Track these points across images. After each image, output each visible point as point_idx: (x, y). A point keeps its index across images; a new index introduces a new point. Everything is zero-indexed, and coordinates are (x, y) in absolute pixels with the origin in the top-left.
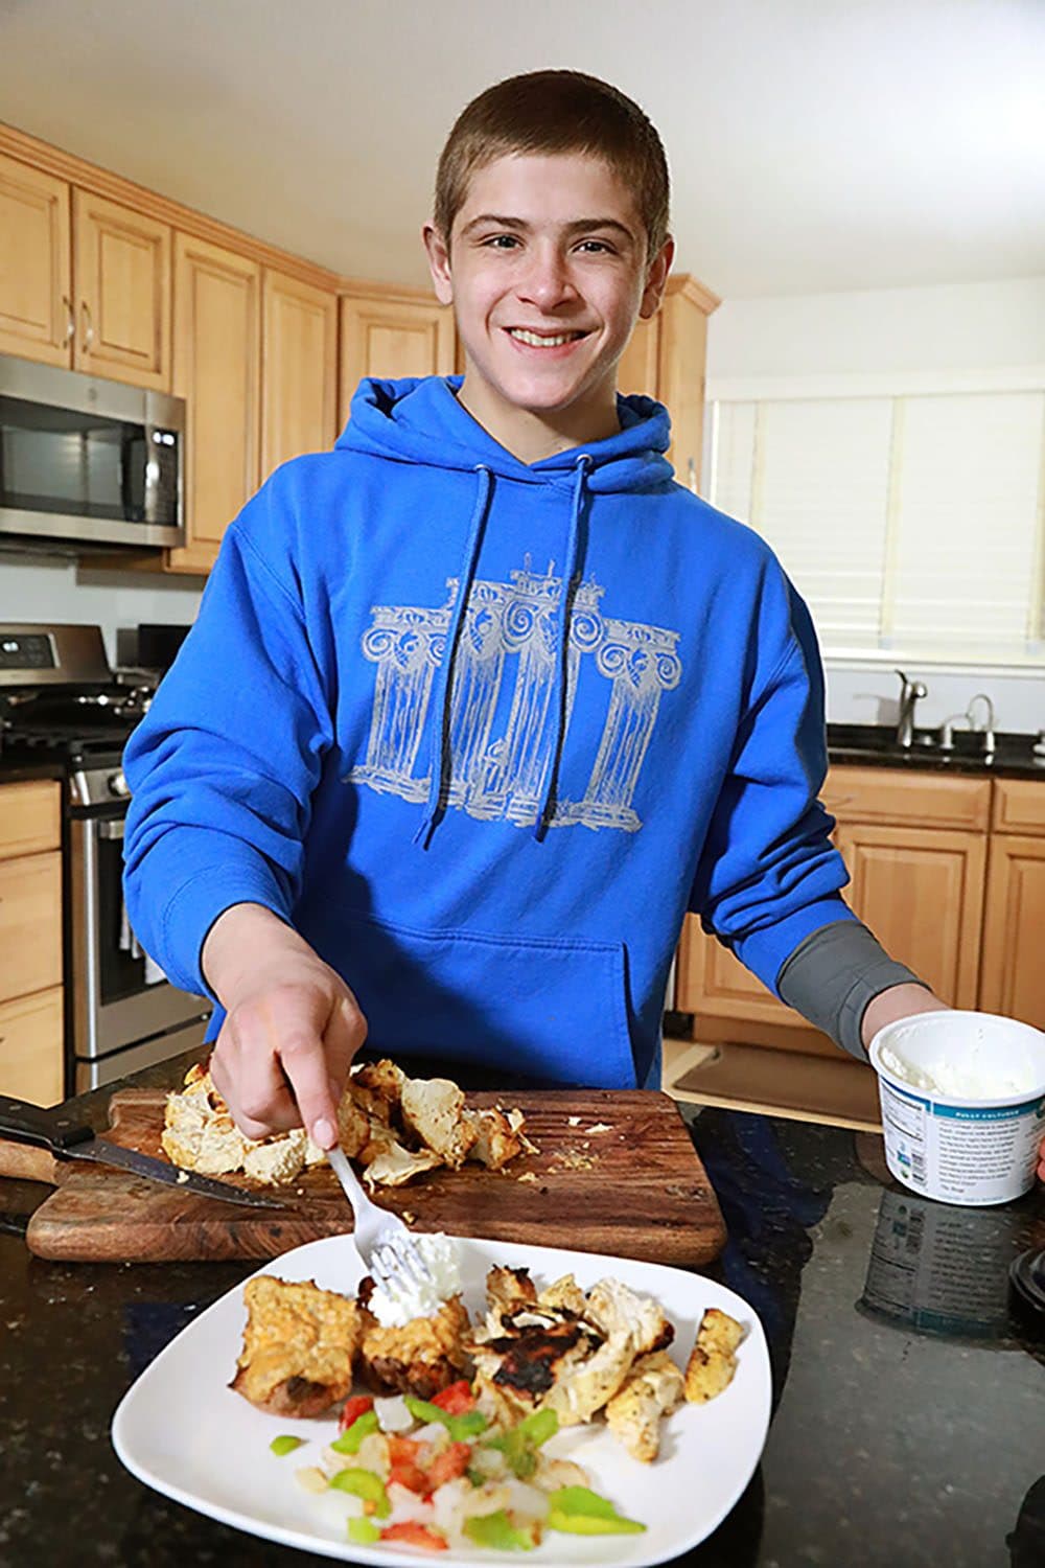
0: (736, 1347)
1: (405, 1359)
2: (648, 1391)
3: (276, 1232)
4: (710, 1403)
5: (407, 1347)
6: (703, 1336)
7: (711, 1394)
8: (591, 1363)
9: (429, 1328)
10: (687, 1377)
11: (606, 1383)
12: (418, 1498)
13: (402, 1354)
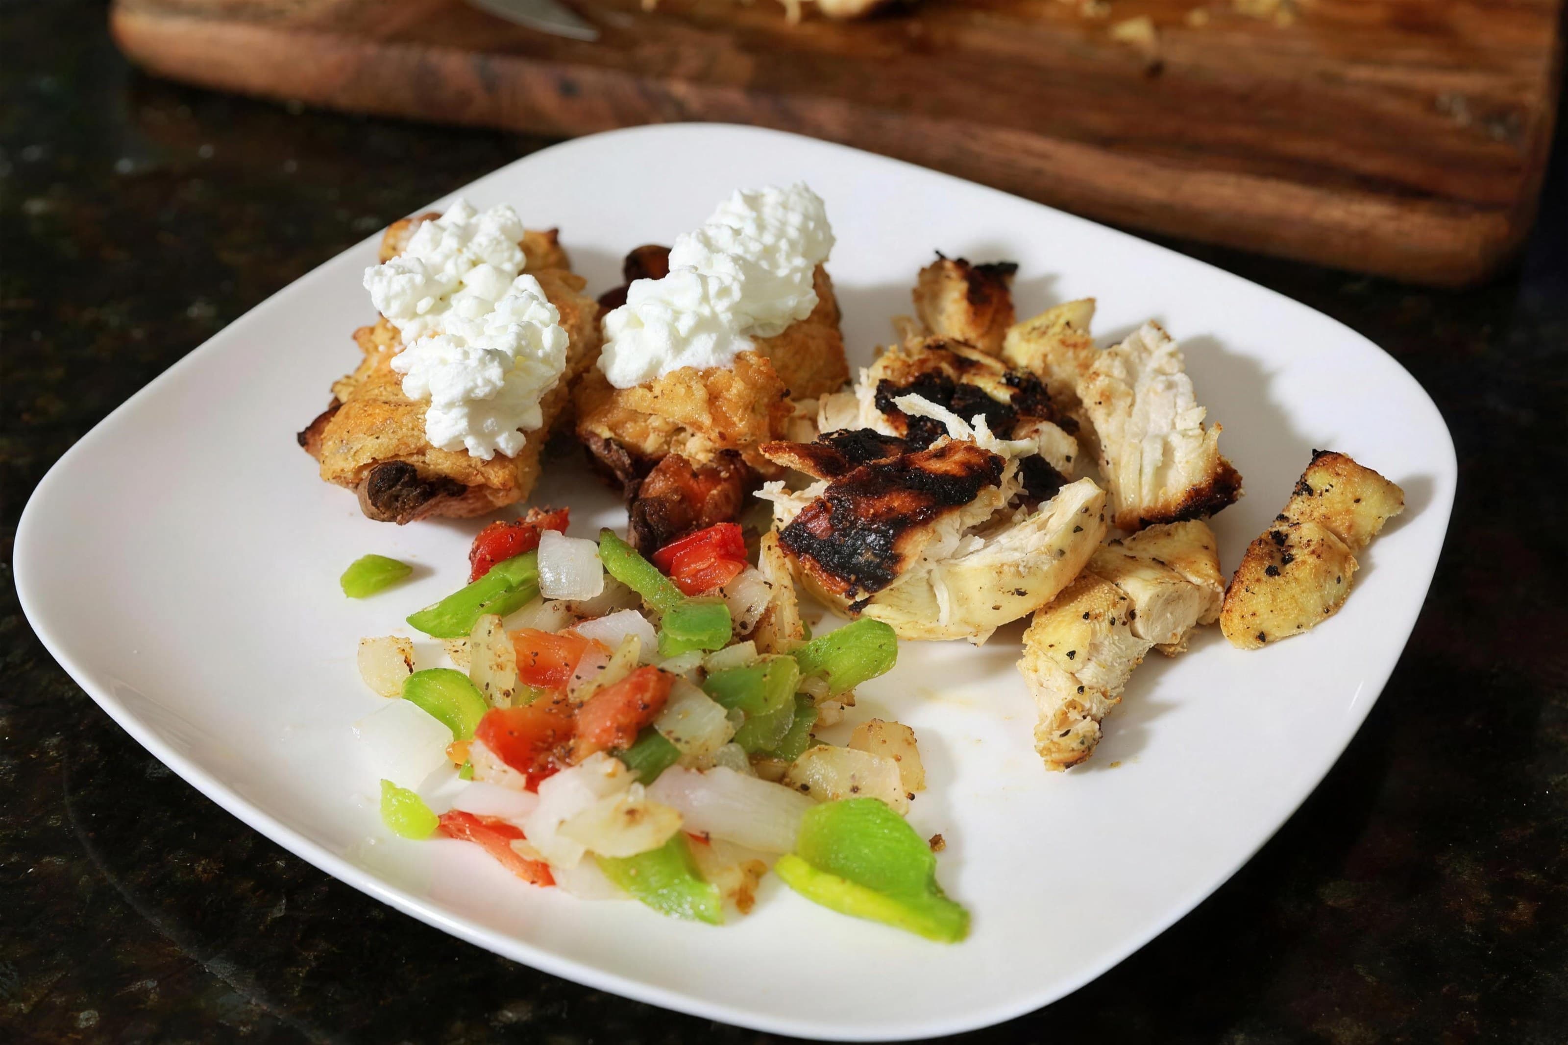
0: (1374, 538)
1: (650, 445)
2: (1119, 612)
3: (568, 90)
4: (1267, 652)
5: (655, 422)
6: (1297, 507)
7: (1274, 633)
8: (1004, 539)
9: (700, 393)
10: (1228, 591)
11: (1023, 585)
12: (518, 778)
13: (645, 435)
